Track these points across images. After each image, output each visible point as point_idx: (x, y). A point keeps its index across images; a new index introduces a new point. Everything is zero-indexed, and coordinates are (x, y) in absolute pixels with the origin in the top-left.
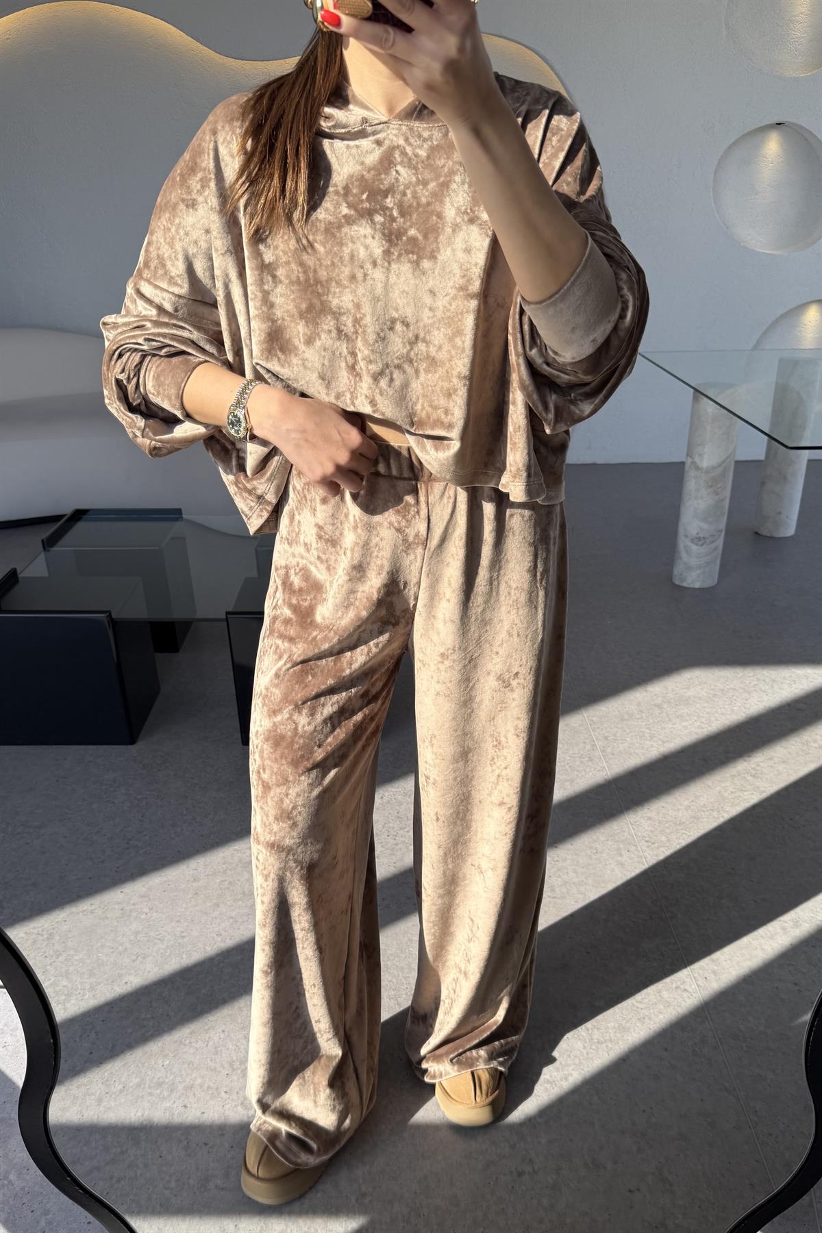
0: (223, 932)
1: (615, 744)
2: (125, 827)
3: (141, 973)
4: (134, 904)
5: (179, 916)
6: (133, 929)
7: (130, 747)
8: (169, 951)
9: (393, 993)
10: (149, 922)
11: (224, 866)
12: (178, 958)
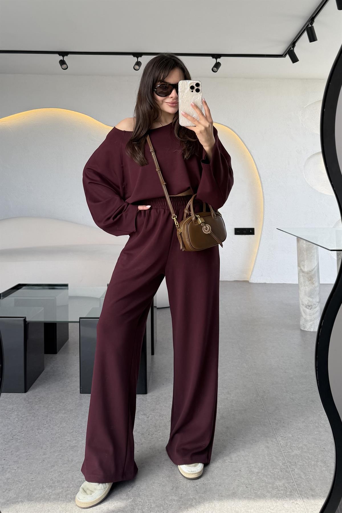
0: (54, 479)
1: (268, 394)
2: (13, 430)
3: (6, 497)
4: (10, 465)
5: (32, 471)
6: (6, 477)
7: (23, 394)
8: (23, 487)
9: (141, 507)
10: (16, 474)
11: (61, 448)
12: (27, 491)
